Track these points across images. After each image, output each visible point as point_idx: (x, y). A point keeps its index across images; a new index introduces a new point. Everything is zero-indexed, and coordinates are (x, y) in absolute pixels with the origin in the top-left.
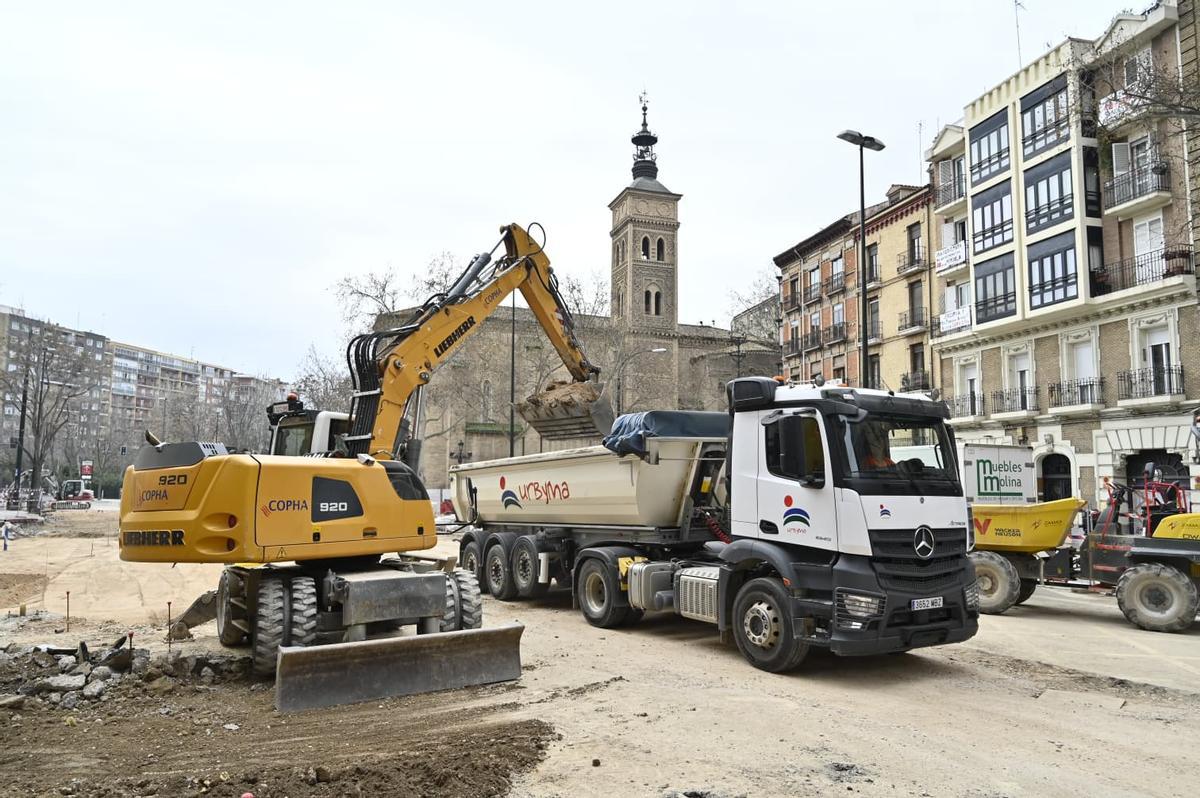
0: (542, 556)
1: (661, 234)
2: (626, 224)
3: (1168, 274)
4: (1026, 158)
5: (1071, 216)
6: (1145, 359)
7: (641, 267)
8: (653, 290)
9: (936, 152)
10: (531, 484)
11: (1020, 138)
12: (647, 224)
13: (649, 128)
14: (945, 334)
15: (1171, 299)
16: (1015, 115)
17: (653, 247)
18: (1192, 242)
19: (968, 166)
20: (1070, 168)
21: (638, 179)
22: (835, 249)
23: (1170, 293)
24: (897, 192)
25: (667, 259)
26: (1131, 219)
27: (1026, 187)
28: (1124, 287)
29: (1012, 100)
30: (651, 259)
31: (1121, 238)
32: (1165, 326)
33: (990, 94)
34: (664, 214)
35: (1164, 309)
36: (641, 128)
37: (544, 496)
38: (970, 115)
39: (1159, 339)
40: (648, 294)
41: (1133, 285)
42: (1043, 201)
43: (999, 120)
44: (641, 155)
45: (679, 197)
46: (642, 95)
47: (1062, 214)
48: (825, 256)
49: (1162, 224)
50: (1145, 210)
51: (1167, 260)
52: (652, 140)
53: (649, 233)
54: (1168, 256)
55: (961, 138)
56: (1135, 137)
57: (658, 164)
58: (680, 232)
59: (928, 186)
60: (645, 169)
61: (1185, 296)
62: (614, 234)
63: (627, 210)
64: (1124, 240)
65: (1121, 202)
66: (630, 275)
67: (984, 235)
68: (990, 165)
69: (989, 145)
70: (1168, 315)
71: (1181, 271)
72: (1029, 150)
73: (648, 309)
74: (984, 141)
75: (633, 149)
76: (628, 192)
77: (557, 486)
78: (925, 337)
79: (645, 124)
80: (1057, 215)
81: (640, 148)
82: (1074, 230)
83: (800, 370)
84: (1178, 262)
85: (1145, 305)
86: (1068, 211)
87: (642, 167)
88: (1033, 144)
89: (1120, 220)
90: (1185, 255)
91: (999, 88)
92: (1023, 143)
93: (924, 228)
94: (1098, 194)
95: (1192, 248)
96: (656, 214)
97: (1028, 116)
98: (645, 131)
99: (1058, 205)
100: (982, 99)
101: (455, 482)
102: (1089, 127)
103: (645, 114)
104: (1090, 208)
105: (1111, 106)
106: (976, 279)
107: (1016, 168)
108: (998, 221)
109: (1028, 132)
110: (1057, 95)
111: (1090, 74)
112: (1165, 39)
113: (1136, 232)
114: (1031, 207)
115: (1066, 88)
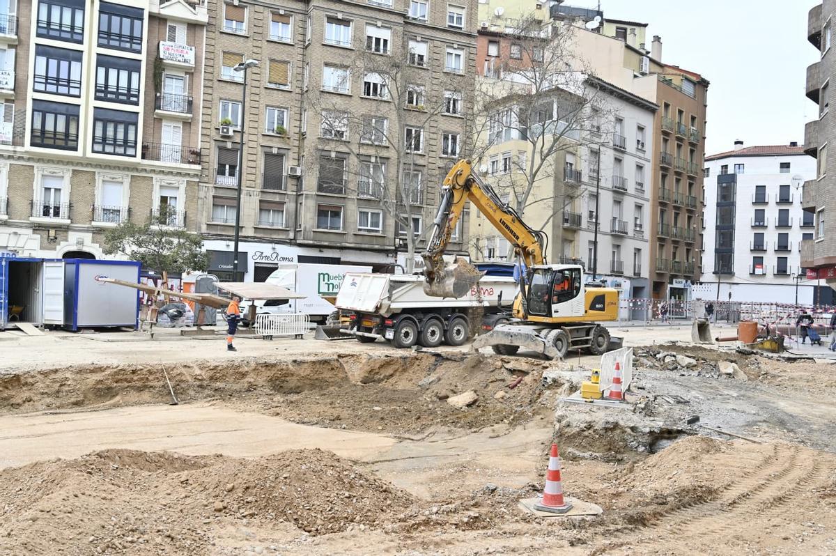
3: (192, 162)
4: (100, 46)
5: (136, 104)
11: (96, 28)
18: (199, 148)
19: (35, 18)
20: (139, 73)
27: (99, 65)
28: (153, 158)
31: (154, 127)
32: (176, 188)
39: (166, 193)
41: (158, 160)
42: (112, 83)
47: (128, 99)
49: (181, 131)
51: (191, 154)
54: (193, 152)
56: (170, 73)
61: (195, 175)
67: (46, 79)
68: (60, 30)
69: (61, 15)
70: (180, 182)
72: (104, 41)
74: (55, 8)
82: (137, 114)
86: (133, 99)
88: (107, 39)
89: (155, 117)
92: (98, 33)
97: (104, 17)
99: (126, 91)
105: (168, 49)
106: (34, 110)
107: (90, 47)
108: (64, 75)
109: (104, 28)
110: (133, 19)
111: (152, 17)
112: (198, 29)
113: (163, 129)
114: (101, 81)
115: (142, 20)
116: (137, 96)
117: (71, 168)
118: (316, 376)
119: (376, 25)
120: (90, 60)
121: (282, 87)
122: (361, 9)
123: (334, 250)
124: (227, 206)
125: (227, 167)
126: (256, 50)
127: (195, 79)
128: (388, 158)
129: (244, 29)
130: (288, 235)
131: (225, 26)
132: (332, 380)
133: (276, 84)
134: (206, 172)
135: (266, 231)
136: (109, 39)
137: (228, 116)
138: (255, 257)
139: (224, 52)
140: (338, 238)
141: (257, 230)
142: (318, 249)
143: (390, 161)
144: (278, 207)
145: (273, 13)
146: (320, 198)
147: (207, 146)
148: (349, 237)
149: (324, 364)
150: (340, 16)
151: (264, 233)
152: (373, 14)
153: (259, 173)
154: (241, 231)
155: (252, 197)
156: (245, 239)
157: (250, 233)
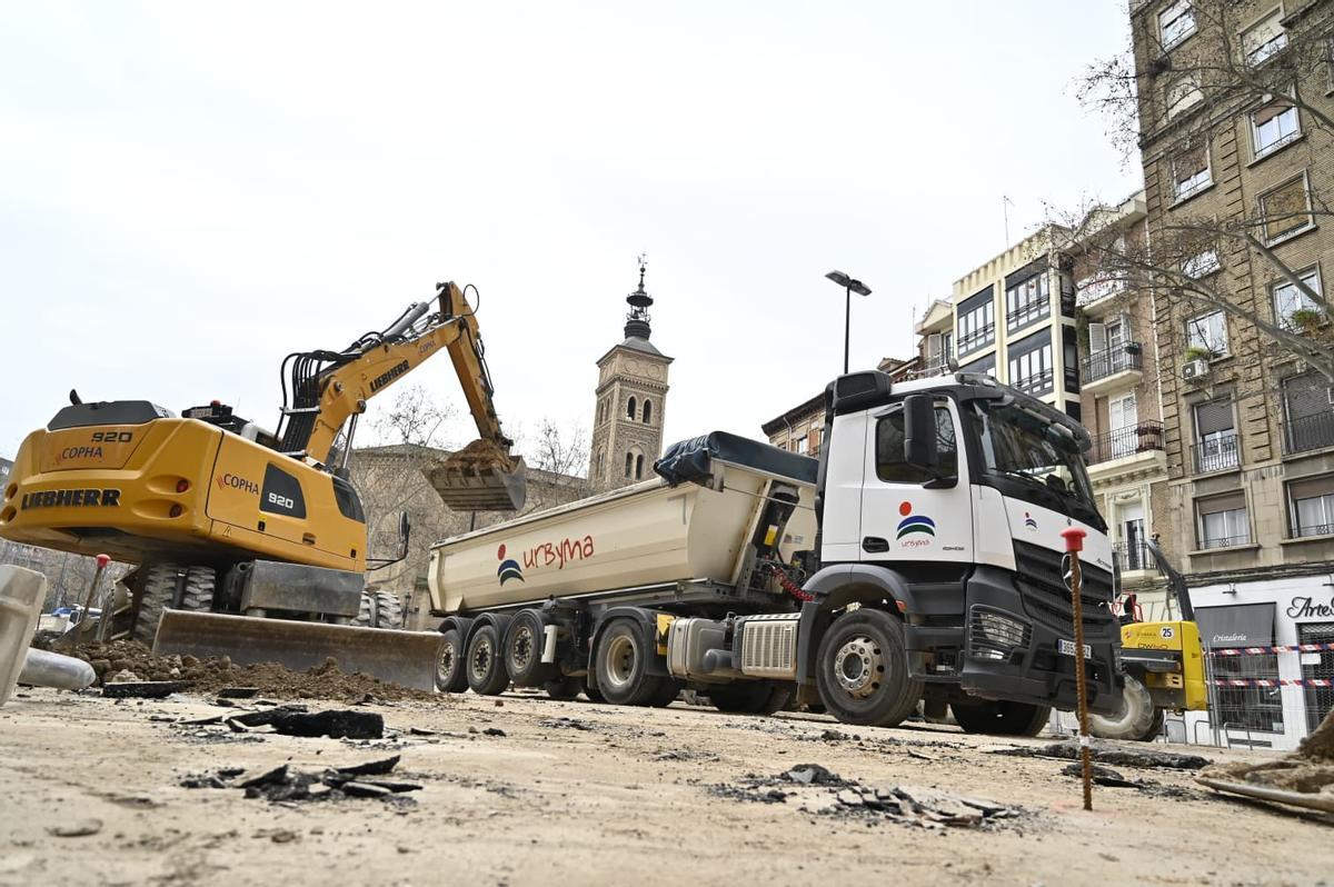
0: (550, 630)
1: (649, 396)
2: (613, 382)
3: (1141, 449)
4: (1010, 333)
5: (1051, 390)
6: (1120, 535)
7: (626, 428)
8: (636, 453)
9: (926, 325)
10: (542, 546)
11: (1004, 313)
12: (635, 384)
13: (645, 290)
15: (1144, 474)
16: (999, 293)
17: (639, 409)
18: (1162, 420)
19: (956, 339)
20: (1051, 343)
21: (629, 339)
23: (1142, 468)
24: (888, 366)
25: (653, 421)
26: (1107, 397)
27: (1010, 359)
28: (1100, 461)
29: (997, 278)
30: (637, 421)
31: (1097, 414)
32: (1139, 502)
33: (978, 272)
34: (654, 376)
35: (1138, 484)
36: (637, 289)
37: (558, 559)
38: (959, 292)
39: (1133, 515)
40: (630, 456)
41: (1109, 459)
42: (1025, 374)
43: (985, 296)
44: (635, 315)
45: (670, 360)
46: (641, 256)
47: (1043, 387)
48: (814, 425)
50: (1120, 388)
51: (1140, 435)
52: (649, 302)
53: (636, 393)
54: (1140, 432)
55: (949, 313)
56: (1110, 320)
57: (652, 326)
58: (669, 395)
59: (918, 358)
60: (637, 329)
61: (1157, 471)
62: (600, 392)
63: (615, 367)
64: (1100, 417)
65: (1097, 378)
66: (612, 434)
68: (977, 338)
69: (976, 319)
70: (1141, 490)
71: (1152, 446)
72: (1013, 326)
73: (628, 472)
74: (971, 315)
75: (628, 309)
76: (618, 350)
77: (577, 543)
79: (641, 285)
80: (1038, 388)
81: (635, 308)
82: (1054, 402)
84: (1150, 437)
85: (1120, 480)
86: (1048, 385)
87: (635, 327)
88: (1017, 320)
89: (1096, 396)
90: (1156, 431)
91: (986, 267)
92: (1008, 319)
94: (1077, 372)
95: (1162, 426)
96: (645, 375)
97: (1012, 293)
98: (641, 291)
99: (1039, 379)
100: (970, 276)
101: (436, 560)
102: (1068, 307)
103: (642, 275)
104: (1069, 383)
107: (1001, 343)
109: (1012, 309)
110: (1038, 275)
113: (1111, 410)
114: (1014, 380)
115: (1047, 269)
120: (1001, 358)
124: (1227, 512)
126: (1231, 198)
133: (1286, 232)
135: (1309, 547)
138: (1294, 612)
141: (1291, 549)
145: (1254, 112)
147: (1173, 410)
151: (1307, 554)
153: (1273, 426)
154: (1256, 558)
155: (1268, 480)
156: (1266, 574)
157: (1274, 557)
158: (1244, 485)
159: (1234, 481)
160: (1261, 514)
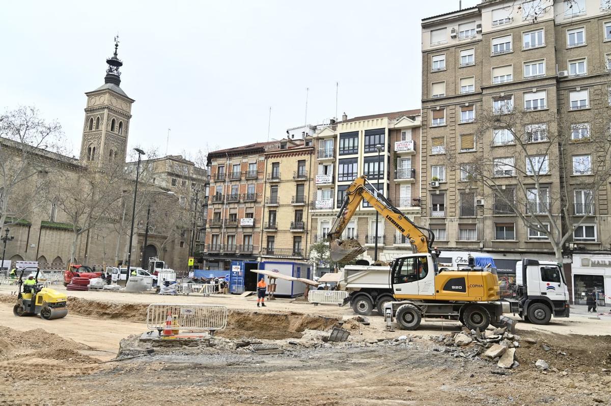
1: (122, 119)
2: (103, 109)
3: (413, 206)
4: (365, 152)
5: (383, 178)
7: (110, 136)
8: (114, 150)
9: (320, 135)
11: (363, 144)
12: (115, 112)
13: (118, 57)
14: (316, 209)
16: (362, 135)
17: (117, 126)
18: (420, 197)
19: (339, 147)
20: (383, 162)
21: (108, 84)
22: (252, 159)
23: (413, 212)
24: (286, 142)
25: (123, 134)
29: (361, 129)
30: (115, 132)
31: (396, 189)
34: (124, 109)
36: (113, 56)
38: (340, 128)
40: (111, 151)
42: (371, 170)
43: (354, 134)
44: (111, 71)
45: (133, 101)
46: (116, 37)
47: (379, 176)
48: (244, 160)
49: (410, 188)
50: (405, 183)
52: (120, 64)
53: (116, 117)
54: (412, 200)
56: (403, 158)
58: (131, 120)
59: (313, 147)
60: (113, 79)
61: (418, 213)
62: (87, 111)
63: (105, 100)
65: (399, 178)
66: (103, 138)
67: (343, 175)
68: (349, 150)
69: (349, 142)
71: (417, 205)
72: (367, 150)
73: (110, 159)
74: (347, 140)
75: (107, 66)
78: (304, 208)
79: (116, 54)
80: (377, 176)
81: (111, 66)
82: (383, 183)
83: (221, 210)
84: (416, 202)
86: (381, 176)
87: (110, 78)
89: (396, 183)
92: (365, 147)
93: (307, 163)
94: (389, 172)
95: (420, 199)
96: (121, 108)
97: (367, 138)
98: (115, 58)
99: (377, 173)
102: (389, 149)
103: (116, 49)
104: (389, 177)
105: (399, 145)
106: (338, 191)
107: (361, 155)
108: (350, 171)
109: (367, 143)
110: (380, 135)
111: (390, 131)
112: (417, 130)
113: (401, 189)
114: (366, 170)
115: (384, 134)
116: (383, 174)
117: (357, 217)
118: (265, 323)
119: (532, 92)
120: (361, 161)
121: (471, 150)
122: (519, 85)
123: (516, 254)
124: (439, 230)
125: (438, 205)
126: (452, 132)
127: (417, 158)
128: (551, 183)
129: (444, 122)
130: (479, 245)
131: (433, 123)
132: (276, 326)
133: (466, 149)
134: (425, 210)
135: (464, 243)
136: (369, 148)
137: (437, 175)
138: (457, 261)
139: (433, 139)
140: (513, 246)
141: (458, 243)
142: (503, 254)
143: (552, 185)
144: (472, 227)
145: (462, 107)
146: (495, 219)
147: (425, 194)
148: (521, 244)
149: (274, 316)
150: (502, 95)
151: (463, 245)
152: (529, 85)
153: (457, 207)
154: (447, 244)
155: (453, 222)
156: (450, 249)
157: (453, 245)
158: (446, 222)
159: (443, 221)
160: (450, 232)
